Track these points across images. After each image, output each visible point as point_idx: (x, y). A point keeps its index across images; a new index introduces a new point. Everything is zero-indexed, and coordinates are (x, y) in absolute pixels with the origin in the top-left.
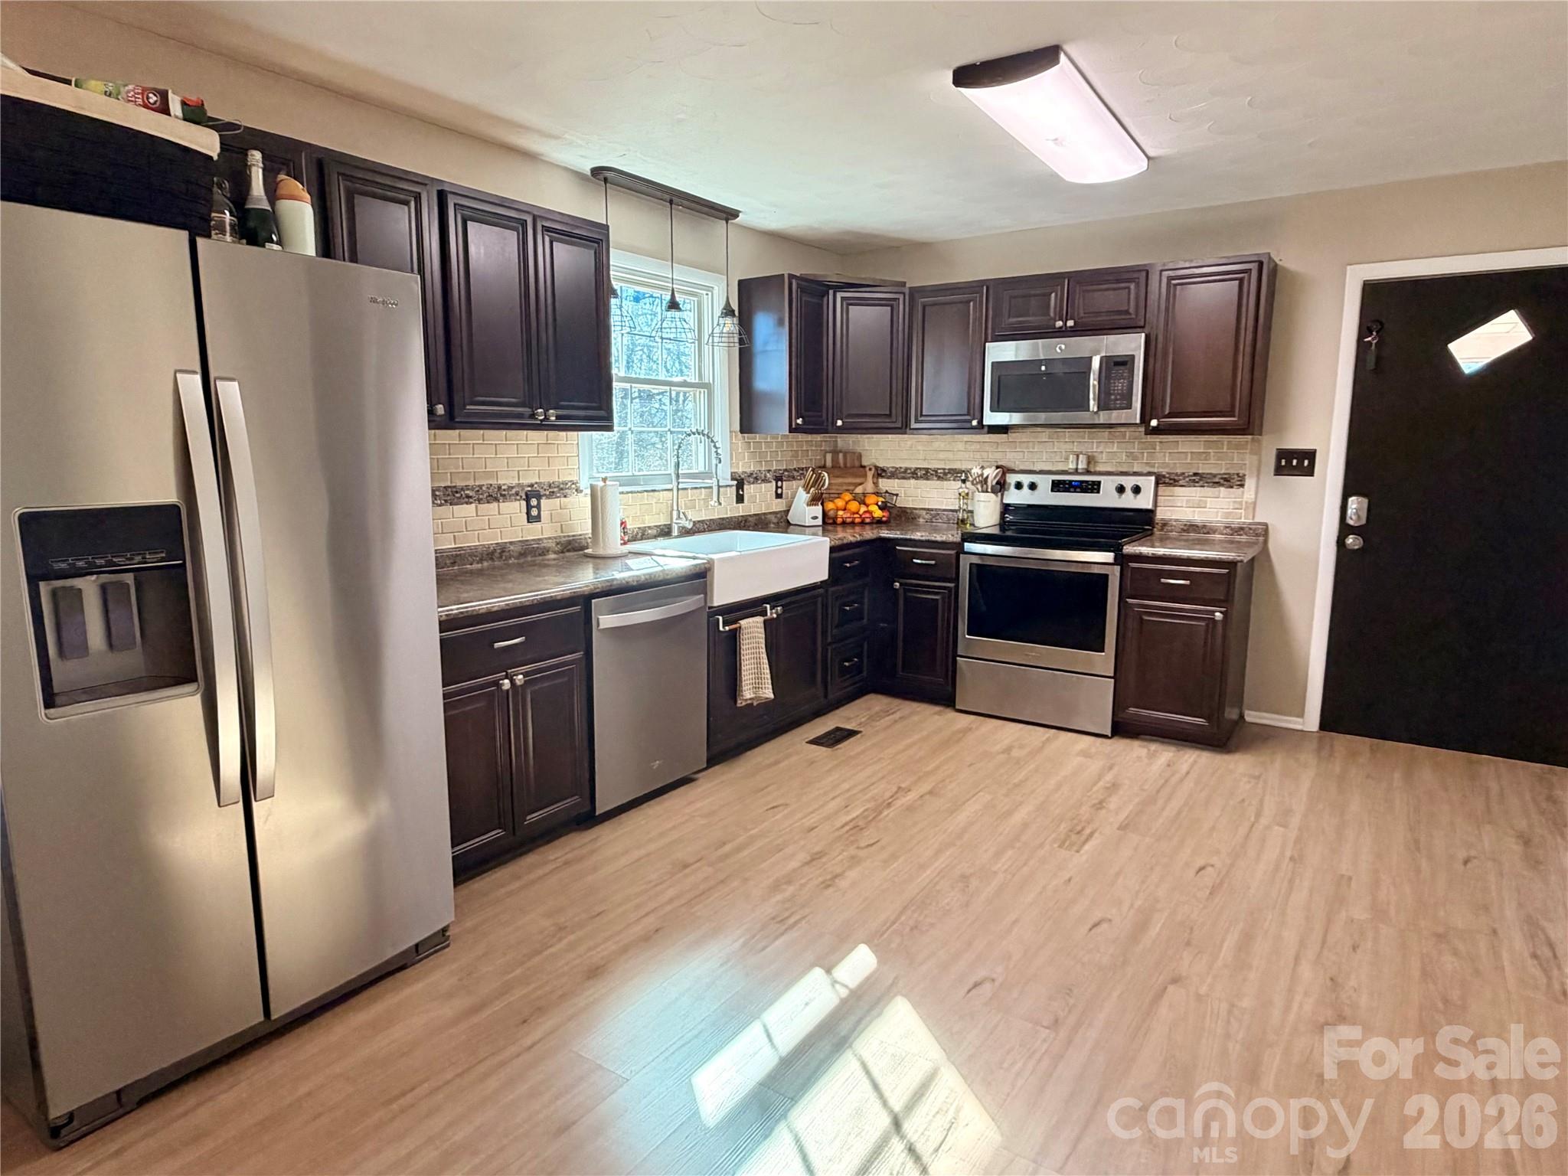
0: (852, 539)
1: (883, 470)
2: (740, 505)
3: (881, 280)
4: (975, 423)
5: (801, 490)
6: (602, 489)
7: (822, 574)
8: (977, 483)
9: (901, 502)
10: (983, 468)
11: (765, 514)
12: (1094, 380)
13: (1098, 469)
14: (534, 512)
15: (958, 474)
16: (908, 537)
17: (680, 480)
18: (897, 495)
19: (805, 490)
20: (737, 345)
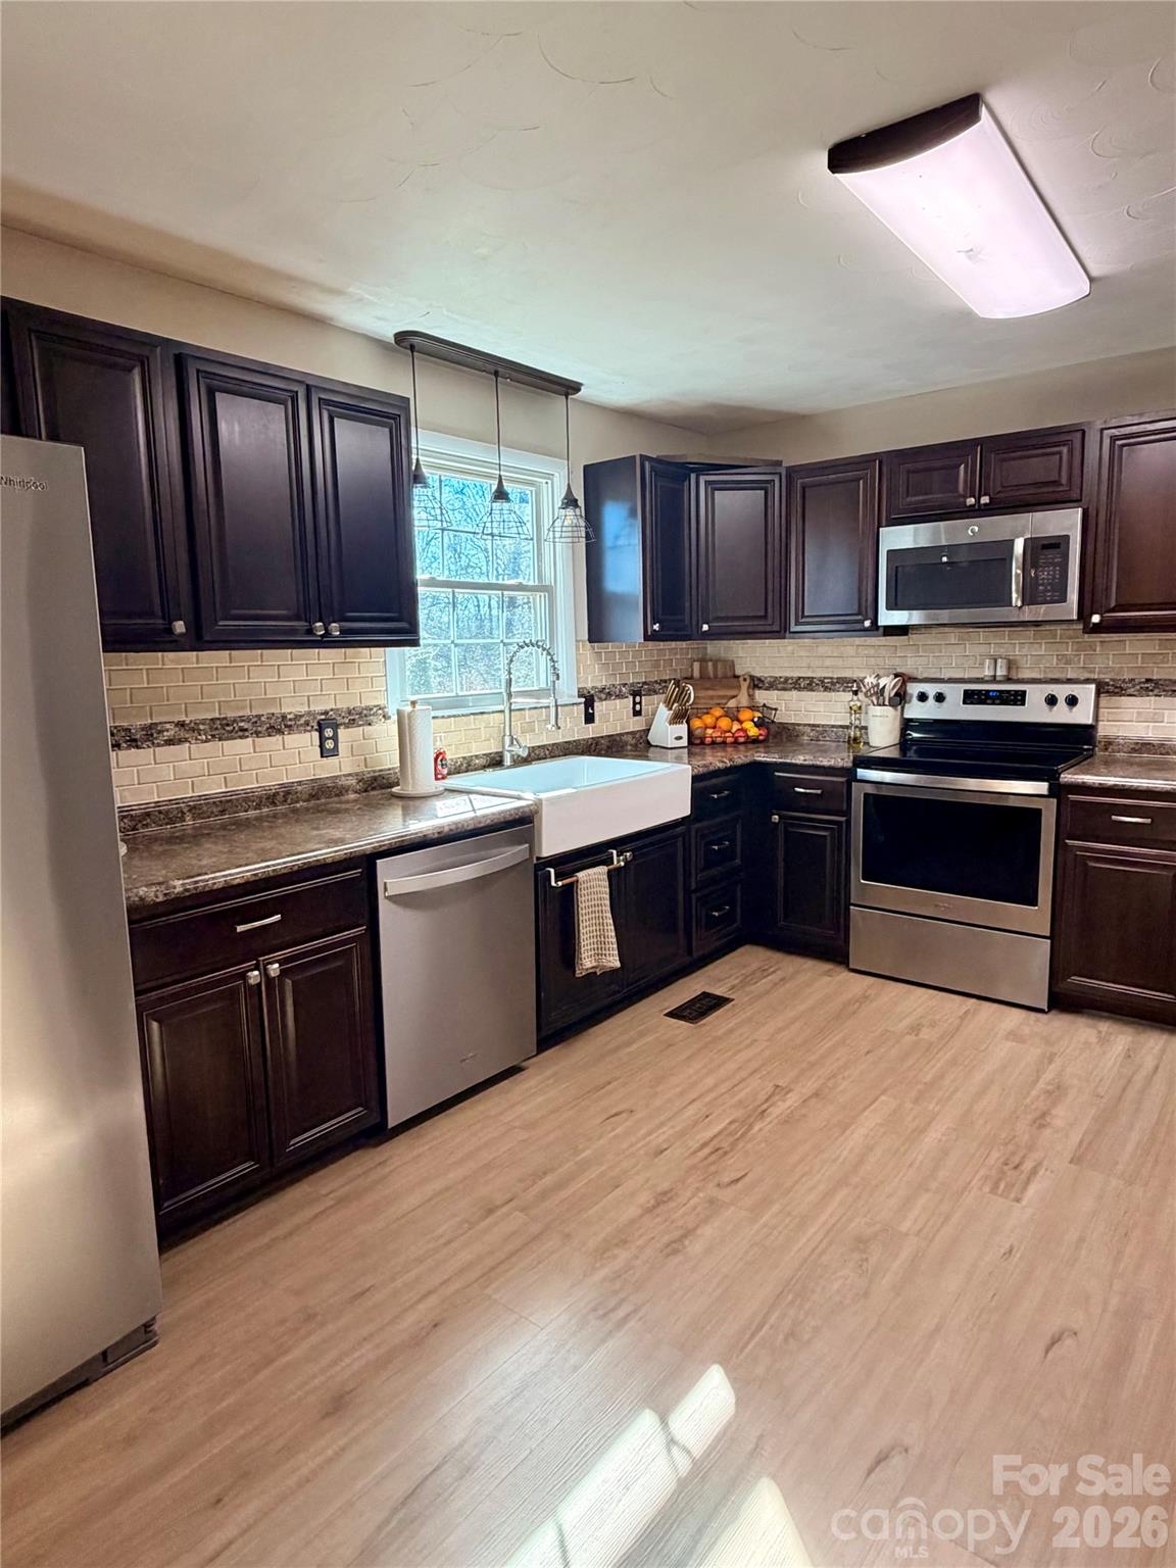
0: (721, 765)
1: (759, 679)
2: (590, 725)
3: (752, 459)
4: (867, 623)
5: (662, 706)
6: (410, 716)
7: (683, 809)
8: (871, 695)
9: (782, 717)
10: (878, 677)
11: (621, 734)
12: (1017, 568)
13: (1021, 676)
14: (329, 744)
15: (851, 685)
16: (788, 761)
17: (512, 700)
18: (776, 709)
19: (667, 706)
20: (584, 539)
